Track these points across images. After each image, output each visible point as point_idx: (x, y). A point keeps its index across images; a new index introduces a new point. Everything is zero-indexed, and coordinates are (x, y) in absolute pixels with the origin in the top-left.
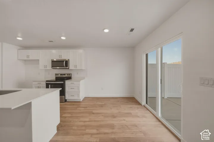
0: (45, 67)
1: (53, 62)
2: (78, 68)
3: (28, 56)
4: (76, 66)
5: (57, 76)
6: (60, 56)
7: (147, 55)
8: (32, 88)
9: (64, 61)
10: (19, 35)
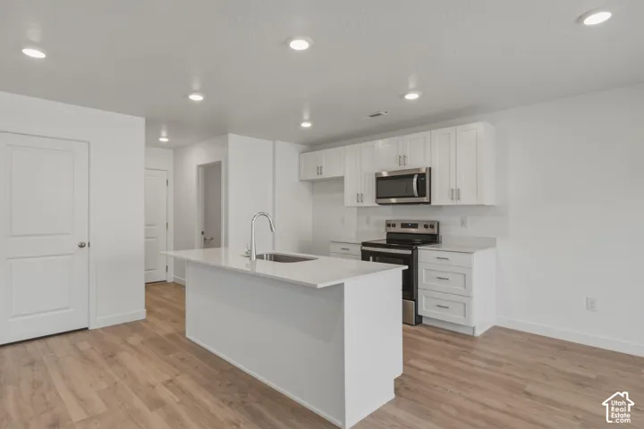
0: (360, 198)
1: (380, 180)
3: (319, 169)
5: (392, 230)
6: (402, 159)
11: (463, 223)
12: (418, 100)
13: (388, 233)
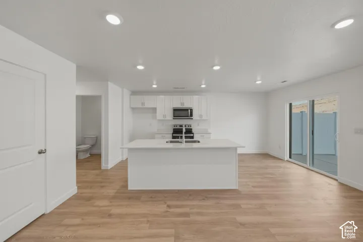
0: (165, 116)
1: (175, 110)
2: (203, 118)
3: (143, 104)
4: (201, 116)
5: (176, 128)
6: (183, 104)
7: (291, 105)
8: (154, 139)
9: (188, 110)
10: (155, 83)
11: (198, 125)
12: (205, 87)
13: (174, 129)
